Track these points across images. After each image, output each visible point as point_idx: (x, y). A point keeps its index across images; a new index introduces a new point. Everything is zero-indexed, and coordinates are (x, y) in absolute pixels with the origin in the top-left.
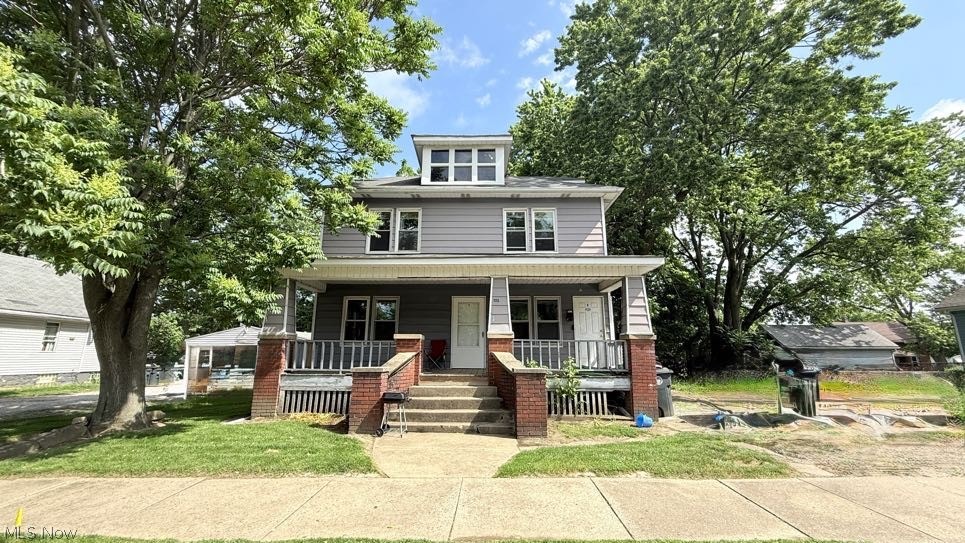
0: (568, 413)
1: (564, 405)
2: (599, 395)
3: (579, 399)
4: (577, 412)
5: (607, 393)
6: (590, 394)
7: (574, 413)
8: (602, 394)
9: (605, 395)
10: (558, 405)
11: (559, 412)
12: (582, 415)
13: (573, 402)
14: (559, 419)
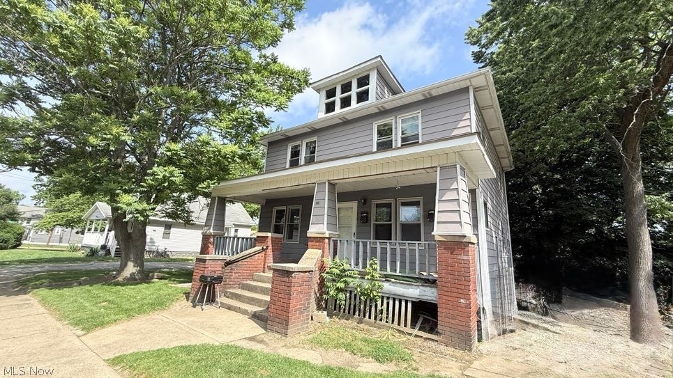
0: (370, 318)
1: (368, 308)
2: (403, 303)
3: (382, 305)
4: (378, 318)
5: (413, 302)
6: (394, 300)
7: (375, 319)
8: (407, 302)
9: (410, 305)
10: (362, 306)
11: (362, 314)
12: (383, 322)
13: (376, 306)
14: (360, 322)
